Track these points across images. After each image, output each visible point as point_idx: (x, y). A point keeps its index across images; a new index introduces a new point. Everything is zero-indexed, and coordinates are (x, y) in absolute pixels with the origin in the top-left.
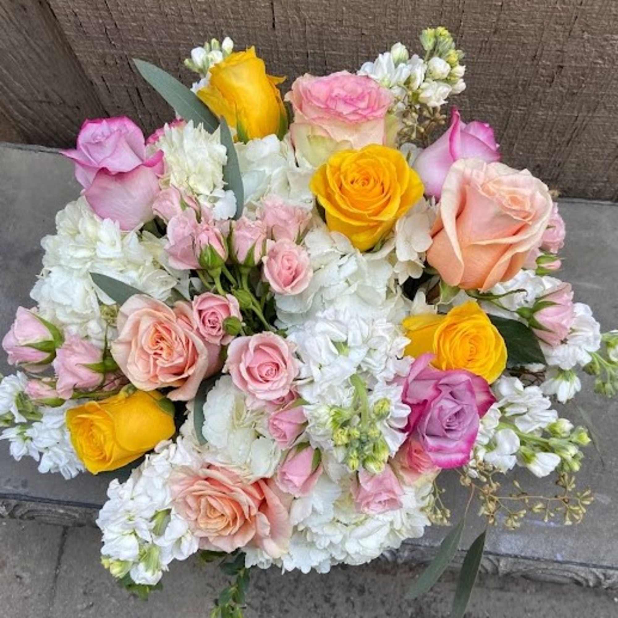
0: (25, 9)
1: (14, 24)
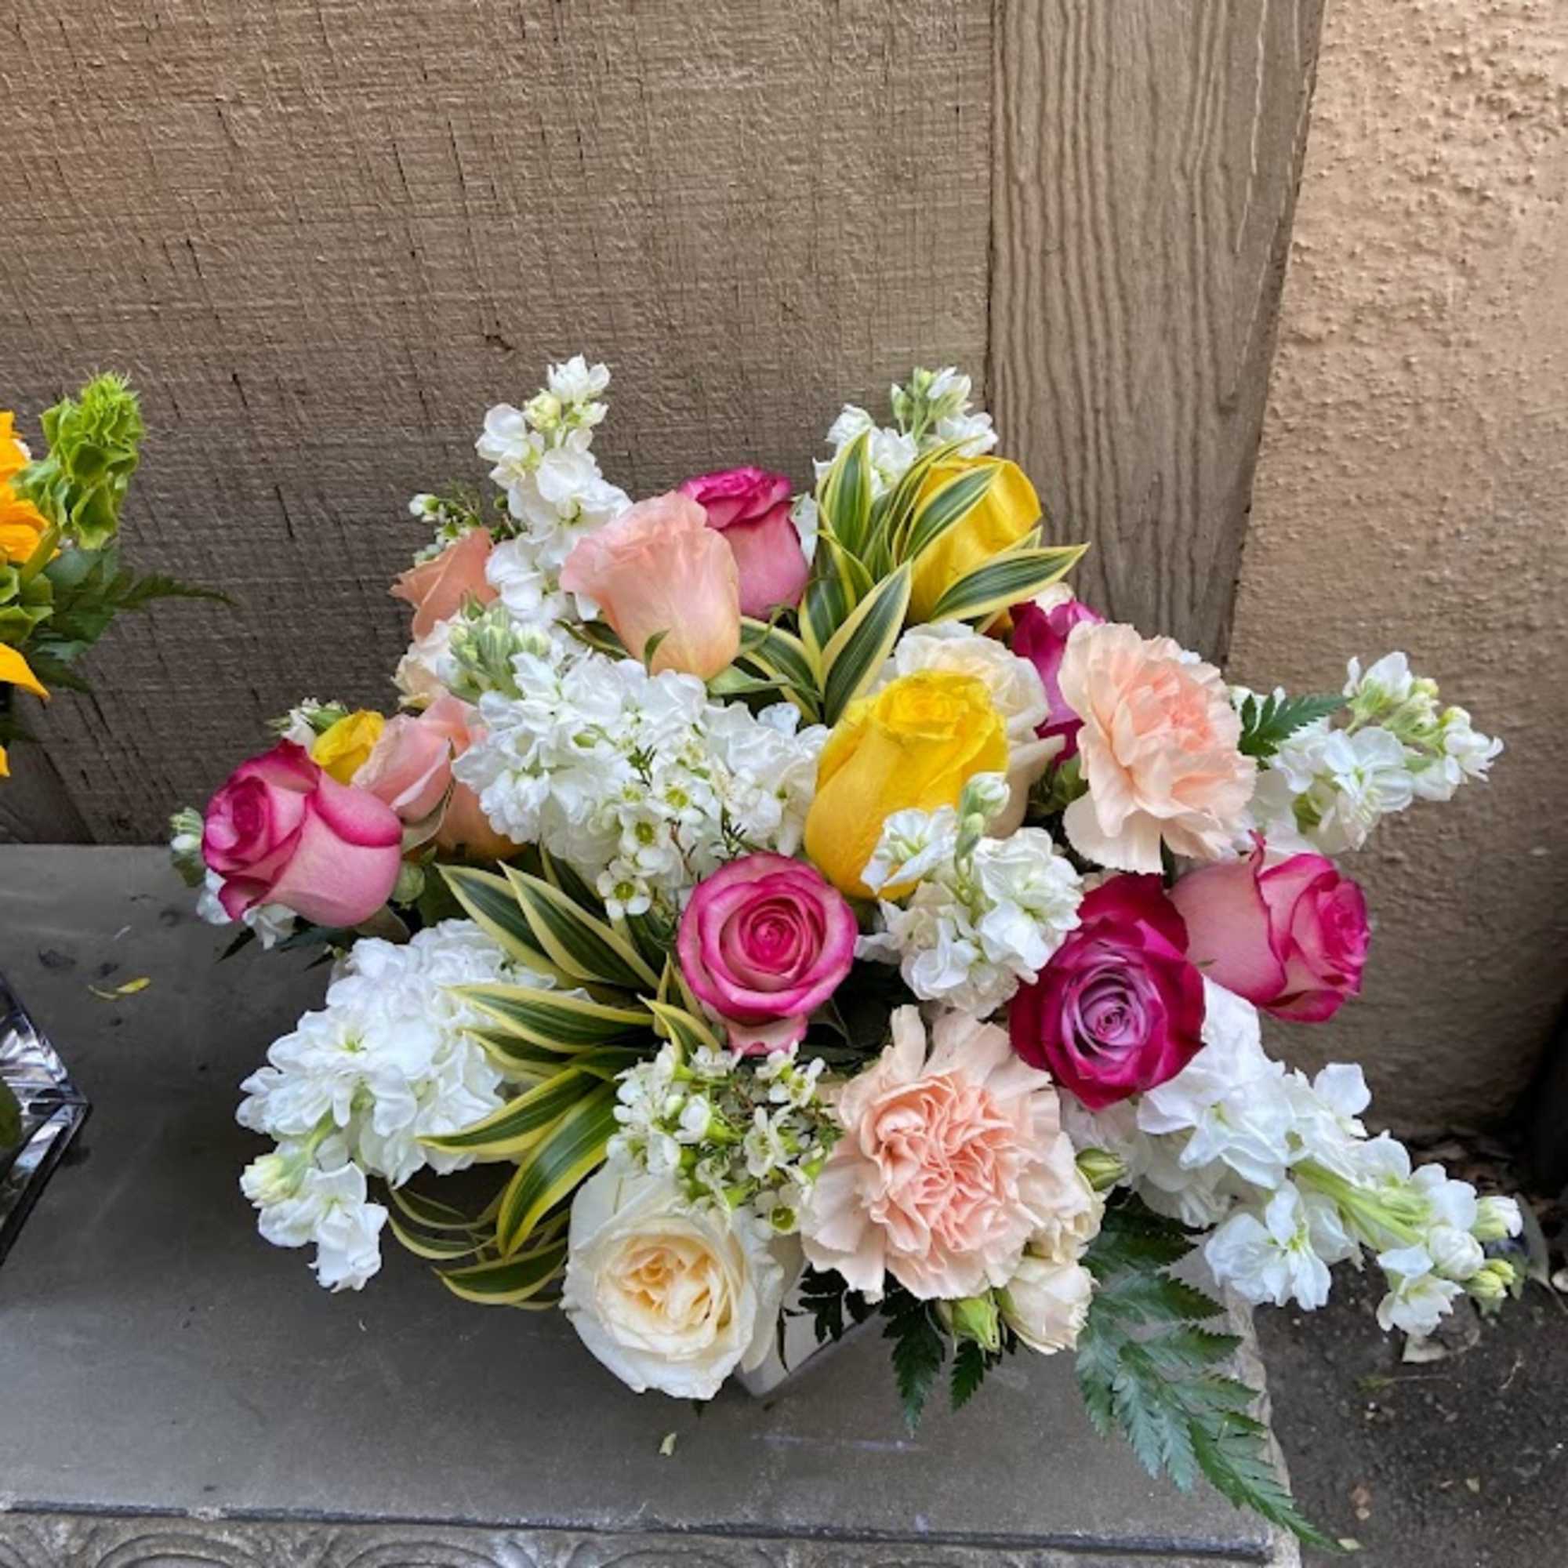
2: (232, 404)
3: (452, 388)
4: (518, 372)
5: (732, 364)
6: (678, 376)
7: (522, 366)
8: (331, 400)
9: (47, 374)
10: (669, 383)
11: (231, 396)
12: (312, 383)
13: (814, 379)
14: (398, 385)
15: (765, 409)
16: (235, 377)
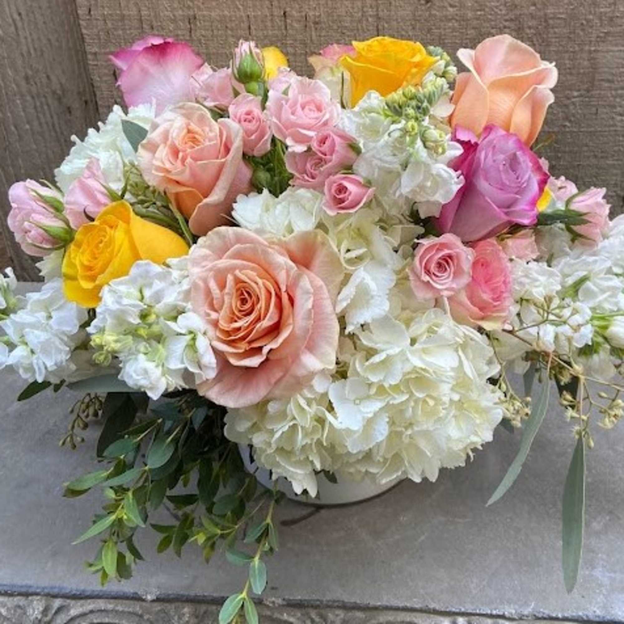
0: (70, 112)
1: (56, 132)
2: (279, 29)
3: (395, 23)
4: (430, 15)
5: (542, 13)
6: (511, 20)
7: (434, 12)
8: (330, 27)
9: (189, 8)
10: (507, 24)
11: (280, 23)
12: (324, 18)
13: (582, 24)
14: (367, 20)
15: (553, 40)
16: (285, 13)
